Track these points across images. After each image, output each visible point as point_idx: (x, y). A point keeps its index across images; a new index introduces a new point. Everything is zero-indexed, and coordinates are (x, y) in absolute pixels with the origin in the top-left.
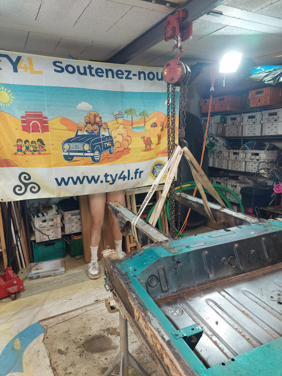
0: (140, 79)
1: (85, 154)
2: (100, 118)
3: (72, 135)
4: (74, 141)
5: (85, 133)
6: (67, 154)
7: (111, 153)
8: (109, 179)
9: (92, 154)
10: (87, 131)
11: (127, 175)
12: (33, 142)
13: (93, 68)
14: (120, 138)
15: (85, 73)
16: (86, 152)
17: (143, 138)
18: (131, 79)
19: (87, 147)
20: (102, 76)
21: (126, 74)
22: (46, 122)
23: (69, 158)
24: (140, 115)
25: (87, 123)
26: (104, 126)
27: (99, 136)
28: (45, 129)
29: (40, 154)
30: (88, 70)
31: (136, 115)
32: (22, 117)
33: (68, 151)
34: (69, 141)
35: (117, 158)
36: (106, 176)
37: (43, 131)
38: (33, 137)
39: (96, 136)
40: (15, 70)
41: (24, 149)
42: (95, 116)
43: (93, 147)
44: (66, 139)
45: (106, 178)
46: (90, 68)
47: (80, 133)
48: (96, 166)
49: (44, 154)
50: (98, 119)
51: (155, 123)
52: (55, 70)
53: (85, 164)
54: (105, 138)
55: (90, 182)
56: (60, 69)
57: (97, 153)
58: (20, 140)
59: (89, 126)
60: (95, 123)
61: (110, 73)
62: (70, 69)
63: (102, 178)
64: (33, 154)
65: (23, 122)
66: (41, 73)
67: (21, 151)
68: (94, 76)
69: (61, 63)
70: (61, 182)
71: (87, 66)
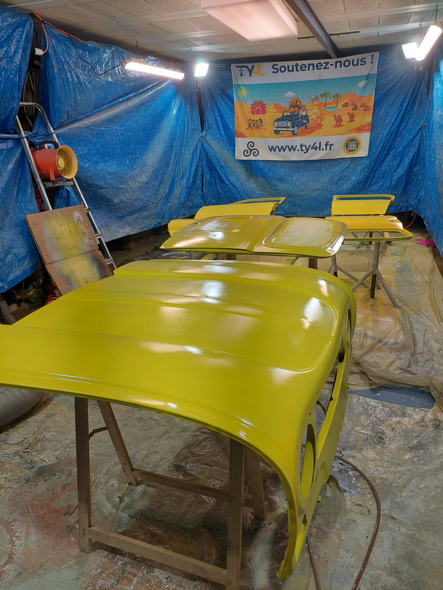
0: (336, 67)
1: (288, 129)
2: (300, 102)
3: (280, 115)
4: (281, 120)
5: (289, 114)
6: (276, 129)
7: (306, 128)
8: (304, 148)
9: (293, 129)
10: (290, 112)
11: (318, 146)
12: (256, 121)
13: (299, 65)
14: (314, 117)
15: (293, 70)
16: (288, 127)
17: (335, 116)
18: (328, 68)
19: (289, 124)
20: (305, 70)
21: (324, 65)
22: (265, 107)
23: (277, 132)
24: (333, 97)
25: (291, 106)
26: (303, 108)
27: (298, 115)
28: (264, 112)
30: (295, 67)
31: (330, 98)
32: (251, 105)
33: (277, 127)
34: (278, 120)
35: (311, 132)
36: (302, 146)
37: (263, 114)
38: (256, 117)
40: (250, 75)
42: (297, 101)
43: (293, 124)
44: (276, 119)
45: (301, 148)
46: (297, 65)
47: (285, 114)
48: (294, 138)
49: (262, 129)
50: (298, 103)
51: (347, 103)
52: (273, 72)
53: (287, 137)
54: (302, 117)
55: (290, 150)
57: (296, 128)
58: (250, 120)
59: (292, 108)
60: (296, 106)
61: (311, 67)
62: (283, 69)
63: (299, 147)
64: (257, 129)
65: (252, 108)
66: (265, 75)
67: (251, 127)
68: (299, 71)
69: (277, 65)
70: (272, 149)
71: (295, 64)
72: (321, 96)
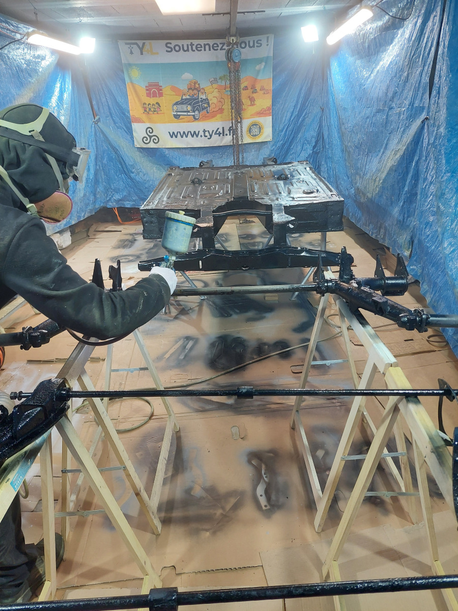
1: (188, 114)
2: (199, 84)
3: (179, 99)
4: (180, 104)
5: (188, 97)
6: (175, 113)
7: (208, 113)
8: (207, 134)
9: (193, 114)
10: (189, 95)
11: (221, 132)
12: (153, 105)
13: (194, 45)
14: (215, 100)
15: (188, 50)
16: (189, 112)
18: (225, 49)
19: (189, 108)
20: (201, 50)
21: (220, 46)
22: (161, 90)
23: (177, 117)
25: (189, 89)
26: (202, 91)
27: (198, 99)
28: (161, 95)
29: (158, 113)
30: (190, 47)
32: (146, 87)
33: (176, 111)
34: (177, 104)
35: (213, 117)
36: (204, 131)
39: (196, 99)
40: (142, 54)
41: (148, 110)
42: (195, 83)
43: (194, 108)
44: (175, 102)
45: (204, 133)
46: (192, 45)
47: (184, 97)
48: (196, 123)
49: (161, 113)
50: (197, 86)
51: (246, 87)
52: (167, 51)
53: (189, 122)
54: (203, 100)
55: (192, 136)
56: (169, 50)
57: (197, 112)
58: (145, 103)
59: (191, 91)
60: (196, 89)
61: (207, 47)
62: (177, 48)
63: (201, 133)
64: (153, 113)
65: (147, 90)
66: (158, 53)
67: (146, 111)
68: (194, 51)
69: (171, 43)
70: (173, 135)
71: (189, 44)
72: (220, 78)
